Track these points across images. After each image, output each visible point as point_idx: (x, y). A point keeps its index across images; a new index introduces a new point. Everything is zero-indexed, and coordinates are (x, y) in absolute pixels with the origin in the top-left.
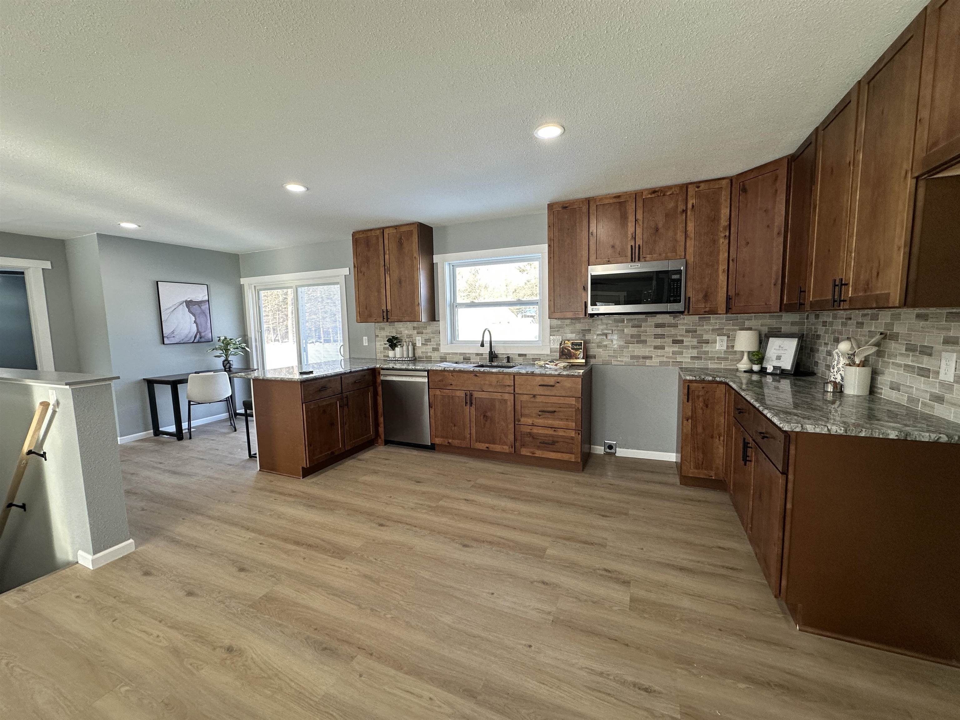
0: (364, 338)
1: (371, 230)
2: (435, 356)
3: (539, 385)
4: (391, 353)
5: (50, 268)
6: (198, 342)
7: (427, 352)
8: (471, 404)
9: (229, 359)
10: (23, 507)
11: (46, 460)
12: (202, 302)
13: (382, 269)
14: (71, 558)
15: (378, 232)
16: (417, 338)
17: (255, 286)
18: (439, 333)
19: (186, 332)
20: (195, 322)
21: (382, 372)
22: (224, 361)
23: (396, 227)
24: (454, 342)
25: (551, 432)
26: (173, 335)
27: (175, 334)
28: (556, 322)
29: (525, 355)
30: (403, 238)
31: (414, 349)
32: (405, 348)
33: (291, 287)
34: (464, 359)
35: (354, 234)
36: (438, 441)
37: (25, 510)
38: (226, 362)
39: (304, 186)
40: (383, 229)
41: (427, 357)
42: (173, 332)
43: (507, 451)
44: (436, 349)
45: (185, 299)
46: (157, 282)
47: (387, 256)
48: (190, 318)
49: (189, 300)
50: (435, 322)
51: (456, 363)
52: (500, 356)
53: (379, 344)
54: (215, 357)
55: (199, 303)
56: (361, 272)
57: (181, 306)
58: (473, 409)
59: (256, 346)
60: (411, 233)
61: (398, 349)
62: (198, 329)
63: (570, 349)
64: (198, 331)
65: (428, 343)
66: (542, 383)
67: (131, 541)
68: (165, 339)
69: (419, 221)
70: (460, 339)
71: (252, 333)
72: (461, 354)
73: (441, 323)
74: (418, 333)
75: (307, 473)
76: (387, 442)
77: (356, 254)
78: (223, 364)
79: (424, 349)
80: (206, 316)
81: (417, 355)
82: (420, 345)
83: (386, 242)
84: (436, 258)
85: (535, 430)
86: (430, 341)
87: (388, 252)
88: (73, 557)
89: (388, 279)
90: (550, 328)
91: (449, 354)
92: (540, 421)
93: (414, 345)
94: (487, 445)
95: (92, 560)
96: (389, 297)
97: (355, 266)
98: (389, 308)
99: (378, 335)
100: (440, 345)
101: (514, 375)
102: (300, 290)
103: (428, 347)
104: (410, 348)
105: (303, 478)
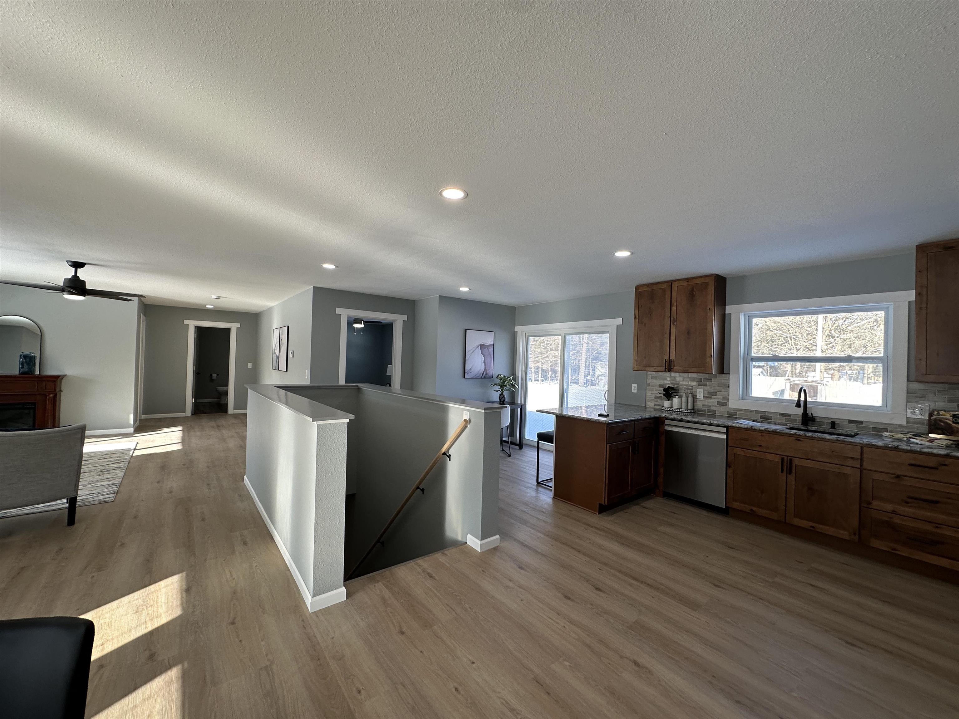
0: (633, 385)
1: (657, 283)
2: (720, 410)
3: (910, 465)
4: (666, 403)
5: (407, 320)
6: (484, 378)
7: (710, 406)
8: (790, 472)
9: (504, 394)
10: (423, 490)
11: (450, 460)
12: (490, 345)
13: (667, 320)
14: (460, 538)
15: (665, 286)
16: (698, 390)
17: (525, 333)
18: (729, 387)
19: (478, 369)
20: (484, 362)
21: (667, 422)
22: (500, 395)
23: (687, 280)
24: (746, 398)
25: (929, 527)
26: (470, 372)
27: (472, 370)
28: (916, 386)
29: (861, 422)
30: (695, 289)
31: (694, 402)
32: (684, 399)
33: (560, 335)
34: (762, 418)
35: (637, 288)
36: (736, 505)
37: (423, 493)
38: (502, 396)
39: (630, 252)
40: (671, 283)
41: (709, 411)
42: (471, 369)
43: (847, 538)
44: (724, 404)
45: (480, 343)
46: (466, 330)
47: (674, 308)
48: (482, 358)
49: (482, 344)
50: (723, 375)
51: (754, 421)
52: (818, 419)
53: (650, 392)
54: (495, 391)
55: (488, 347)
56: (642, 323)
57: (478, 348)
58: (792, 478)
59: (522, 384)
60: (706, 285)
61: (676, 400)
62: (485, 368)
63: (951, 423)
64: (485, 369)
65: (712, 396)
66: (913, 462)
67: (498, 536)
68: (466, 374)
69: (717, 273)
70: (753, 395)
71: (520, 373)
72: (757, 412)
73: (732, 377)
74: (699, 385)
75: (603, 510)
76: (667, 495)
77: (638, 306)
78: (499, 397)
79: (707, 402)
80: (491, 357)
81: (696, 408)
82: (702, 397)
83: (674, 294)
84: (729, 309)
85: (897, 520)
86: (714, 394)
87: (675, 304)
88: (462, 538)
89: (673, 330)
90: (908, 393)
91: (741, 410)
92: (908, 510)
93: (694, 397)
94: (814, 525)
95: (481, 545)
96: (673, 347)
97: (635, 317)
98: (672, 357)
99: (650, 384)
100: (728, 399)
101: (863, 447)
102: (567, 337)
103: (712, 400)
104: (690, 399)
105: (599, 514)
